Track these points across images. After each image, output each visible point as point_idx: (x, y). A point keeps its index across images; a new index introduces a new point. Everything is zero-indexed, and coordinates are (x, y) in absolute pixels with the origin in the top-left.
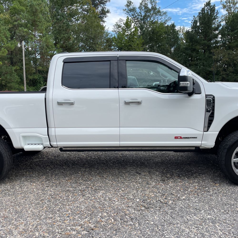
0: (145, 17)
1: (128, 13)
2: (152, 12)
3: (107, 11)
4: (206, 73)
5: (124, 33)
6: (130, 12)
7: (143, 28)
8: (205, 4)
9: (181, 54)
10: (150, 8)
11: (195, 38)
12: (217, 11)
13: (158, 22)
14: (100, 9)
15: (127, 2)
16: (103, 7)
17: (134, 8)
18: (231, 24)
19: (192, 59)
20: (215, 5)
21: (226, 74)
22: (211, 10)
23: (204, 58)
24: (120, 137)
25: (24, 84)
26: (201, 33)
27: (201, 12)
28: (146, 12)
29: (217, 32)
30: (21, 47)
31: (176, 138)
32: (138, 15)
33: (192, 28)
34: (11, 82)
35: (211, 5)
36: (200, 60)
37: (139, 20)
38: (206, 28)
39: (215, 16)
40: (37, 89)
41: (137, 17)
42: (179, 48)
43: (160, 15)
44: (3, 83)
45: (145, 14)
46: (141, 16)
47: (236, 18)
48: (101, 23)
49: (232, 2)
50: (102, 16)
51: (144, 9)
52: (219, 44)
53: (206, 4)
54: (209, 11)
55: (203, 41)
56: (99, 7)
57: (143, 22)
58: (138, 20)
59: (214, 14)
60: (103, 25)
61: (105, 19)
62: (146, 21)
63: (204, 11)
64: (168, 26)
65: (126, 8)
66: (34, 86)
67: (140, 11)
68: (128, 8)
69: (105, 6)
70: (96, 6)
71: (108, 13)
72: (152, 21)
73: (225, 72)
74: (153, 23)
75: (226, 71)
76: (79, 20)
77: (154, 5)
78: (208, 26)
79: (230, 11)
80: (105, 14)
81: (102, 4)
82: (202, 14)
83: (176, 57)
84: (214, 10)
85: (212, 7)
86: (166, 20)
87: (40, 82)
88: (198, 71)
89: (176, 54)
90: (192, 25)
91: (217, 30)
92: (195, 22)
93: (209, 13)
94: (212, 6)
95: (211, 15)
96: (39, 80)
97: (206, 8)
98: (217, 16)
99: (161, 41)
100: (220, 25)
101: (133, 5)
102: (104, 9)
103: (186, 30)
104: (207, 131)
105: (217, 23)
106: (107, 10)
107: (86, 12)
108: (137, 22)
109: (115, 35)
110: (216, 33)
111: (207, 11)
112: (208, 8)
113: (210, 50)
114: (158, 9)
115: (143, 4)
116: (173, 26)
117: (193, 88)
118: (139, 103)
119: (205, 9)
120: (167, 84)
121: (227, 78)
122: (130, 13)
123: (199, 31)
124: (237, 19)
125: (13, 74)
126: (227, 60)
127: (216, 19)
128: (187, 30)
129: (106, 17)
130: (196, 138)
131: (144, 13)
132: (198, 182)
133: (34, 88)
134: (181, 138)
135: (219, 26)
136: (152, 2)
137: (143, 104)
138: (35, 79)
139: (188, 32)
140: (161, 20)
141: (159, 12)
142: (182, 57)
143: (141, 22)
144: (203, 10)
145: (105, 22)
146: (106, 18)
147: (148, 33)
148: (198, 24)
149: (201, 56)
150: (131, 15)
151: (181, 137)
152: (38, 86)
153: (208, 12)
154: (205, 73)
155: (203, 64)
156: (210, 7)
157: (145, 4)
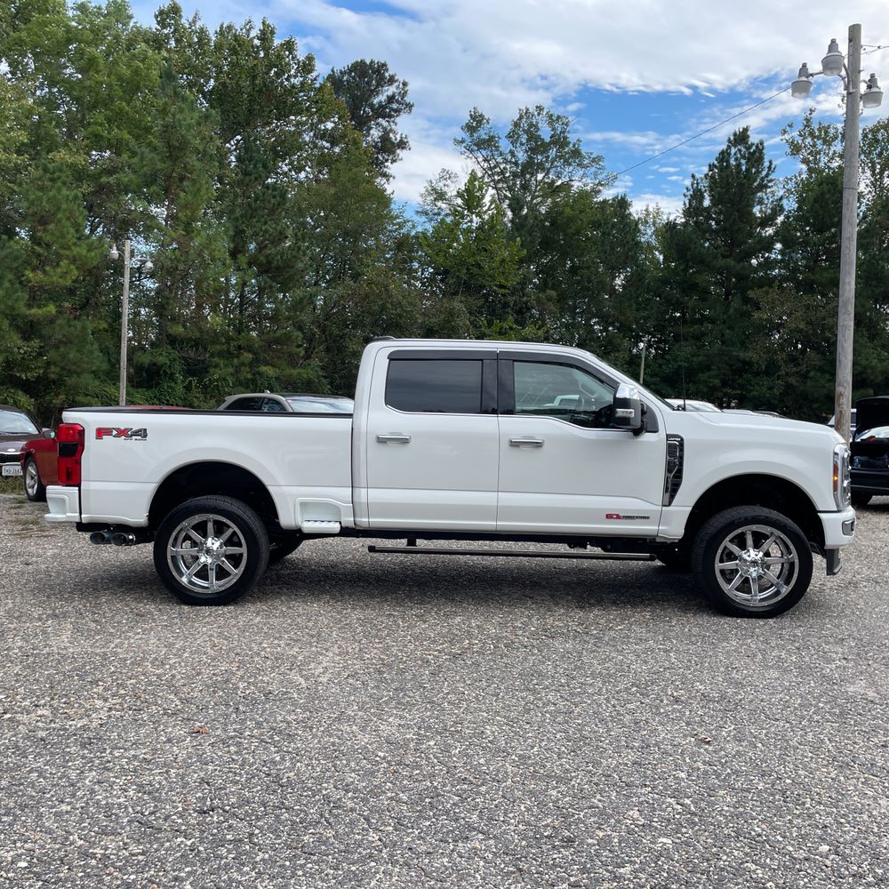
0: (530, 167)
1: (471, 151)
2: (553, 153)
3: (401, 141)
4: (731, 366)
5: (457, 224)
6: (478, 150)
7: (521, 208)
8: (729, 139)
9: (649, 300)
10: (547, 140)
11: (696, 248)
12: (771, 162)
13: (572, 186)
14: (375, 134)
15: (471, 115)
16: (385, 129)
17: (493, 137)
18: (815, 209)
19: (683, 314)
20: (762, 144)
21: (797, 373)
22: (749, 160)
23: (725, 316)
24: (497, 512)
25: (121, 380)
26: (716, 232)
27: (716, 163)
28: (534, 150)
29: (770, 231)
30: (121, 257)
31: (609, 516)
32: (506, 161)
33: (687, 213)
34: (79, 370)
35: (749, 143)
36: (713, 321)
37: (507, 175)
38: (733, 217)
39: (762, 179)
40: (159, 400)
41: (502, 167)
42: (640, 280)
43: (580, 164)
44: (53, 373)
45: (529, 157)
46: (516, 164)
47: (829, 191)
48: (380, 181)
49: (820, 135)
50: (381, 158)
51: (524, 141)
52: (777, 271)
53: (732, 138)
54: (743, 161)
55: (721, 258)
56: (372, 128)
57: (521, 184)
58: (504, 177)
59: (760, 172)
60: (385, 190)
61: (391, 168)
62: (530, 180)
63: (728, 162)
64: (605, 201)
65: (466, 136)
66: (149, 387)
67: (511, 146)
68: (472, 136)
69: (393, 127)
70: (362, 124)
71: (403, 148)
72: (553, 182)
73: (795, 366)
74: (552, 190)
75: (799, 365)
76: (305, 170)
77: (560, 129)
78: (738, 211)
79: (815, 164)
80: (394, 153)
81: (384, 118)
82: (721, 169)
83: (630, 306)
84: (760, 159)
85: (754, 148)
86: (599, 182)
87: (172, 374)
88: (705, 358)
89: (629, 300)
90: (685, 204)
91: (771, 226)
92: (697, 195)
93: (744, 168)
94: (753, 144)
95: (749, 177)
96: (170, 367)
97: (733, 150)
98: (770, 177)
99: (579, 252)
100: (782, 209)
101: (488, 126)
102: (391, 135)
103: (665, 217)
104: (669, 505)
105: (771, 200)
106: (399, 139)
107: (327, 142)
108: (499, 181)
109: (424, 226)
110: (767, 234)
111: (736, 159)
112: (740, 150)
113: (743, 291)
114: (574, 146)
115: (524, 125)
116: (622, 203)
117: (642, 421)
118: (538, 445)
119: (729, 154)
120: (594, 408)
121: (801, 388)
122: (479, 154)
123: (711, 225)
124: (832, 192)
125: (88, 347)
126: (801, 327)
127: (766, 187)
128: (668, 219)
129: (393, 161)
130: (648, 518)
131: (525, 155)
132: (652, 612)
133: (149, 393)
134: (618, 517)
135: (778, 210)
136: (553, 121)
137: (544, 447)
138: (155, 364)
139: (671, 226)
140: (583, 181)
141: (576, 153)
142: (652, 308)
143: (515, 184)
144: (724, 156)
145: (391, 179)
146: (394, 164)
147: (537, 225)
148: (707, 203)
149: (715, 310)
150: (480, 160)
151: (618, 515)
152: (165, 387)
153: (739, 165)
154: (728, 367)
155: (723, 335)
156: (748, 148)
157: (531, 125)
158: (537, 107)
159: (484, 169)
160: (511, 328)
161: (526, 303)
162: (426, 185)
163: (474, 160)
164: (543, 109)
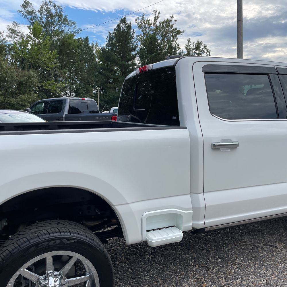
1: (25, 15)
6: (28, 15)
10: (54, 14)
12: (133, 30)
15: (24, 1)
17: (33, 11)
18: (149, 46)
20: (130, 23)
27: (116, 28)
29: (134, 53)
33: (108, 45)
38: (124, 47)
39: (131, 35)
43: (68, 24)
45: (47, 20)
49: (147, 23)
51: (45, 14)
53: (121, 20)
59: (131, 33)
63: (120, 28)
65: (23, 9)
67: (40, 15)
68: (25, 9)
79: (146, 32)
82: (118, 30)
83: (93, 76)
84: (130, 28)
85: (128, 24)
90: (107, 42)
91: (134, 51)
92: (111, 39)
97: (121, 25)
98: (134, 35)
99: (74, 56)
100: (137, 46)
101: (32, 6)
111: (122, 28)
112: (123, 25)
114: (65, 17)
115: (44, 8)
122: (28, 17)
127: (132, 38)
136: (56, 7)
139: (103, 49)
140: (69, 31)
141: (66, 20)
144: (119, 26)
150: (29, 19)
153: (124, 30)
156: (126, 24)
157: (47, 8)
158: (50, 1)
159: (31, 23)
160: (53, 84)
161: (57, 74)
162: (7, 27)
163: (26, 19)
164: (52, 2)
